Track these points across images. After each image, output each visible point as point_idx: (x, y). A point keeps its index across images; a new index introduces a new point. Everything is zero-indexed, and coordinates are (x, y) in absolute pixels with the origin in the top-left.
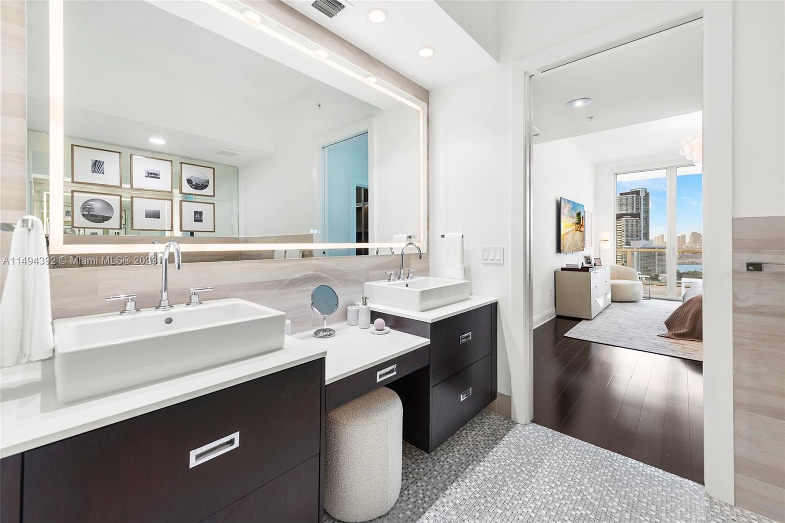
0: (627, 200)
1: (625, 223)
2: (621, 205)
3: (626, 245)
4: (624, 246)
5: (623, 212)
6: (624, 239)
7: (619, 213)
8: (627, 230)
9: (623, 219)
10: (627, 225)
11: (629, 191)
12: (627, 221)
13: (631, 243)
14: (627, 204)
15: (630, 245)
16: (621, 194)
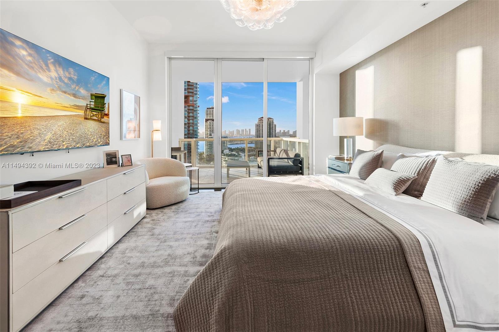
0: (210, 112)
1: (209, 124)
2: (207, 114)
3: (210, 136)
4: (209, 136)
5: (208, 118)
6: (209, 133)
7: (206, 118)
8: (210, 128)
9: (208, 122)
10: (210, 125)
11: (211, 107)
12: (210, 123)
13: (212, 135)
14: (210, 114)
15: (211, 136)
16: (207, 108)
